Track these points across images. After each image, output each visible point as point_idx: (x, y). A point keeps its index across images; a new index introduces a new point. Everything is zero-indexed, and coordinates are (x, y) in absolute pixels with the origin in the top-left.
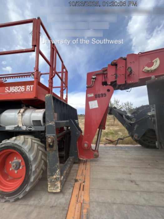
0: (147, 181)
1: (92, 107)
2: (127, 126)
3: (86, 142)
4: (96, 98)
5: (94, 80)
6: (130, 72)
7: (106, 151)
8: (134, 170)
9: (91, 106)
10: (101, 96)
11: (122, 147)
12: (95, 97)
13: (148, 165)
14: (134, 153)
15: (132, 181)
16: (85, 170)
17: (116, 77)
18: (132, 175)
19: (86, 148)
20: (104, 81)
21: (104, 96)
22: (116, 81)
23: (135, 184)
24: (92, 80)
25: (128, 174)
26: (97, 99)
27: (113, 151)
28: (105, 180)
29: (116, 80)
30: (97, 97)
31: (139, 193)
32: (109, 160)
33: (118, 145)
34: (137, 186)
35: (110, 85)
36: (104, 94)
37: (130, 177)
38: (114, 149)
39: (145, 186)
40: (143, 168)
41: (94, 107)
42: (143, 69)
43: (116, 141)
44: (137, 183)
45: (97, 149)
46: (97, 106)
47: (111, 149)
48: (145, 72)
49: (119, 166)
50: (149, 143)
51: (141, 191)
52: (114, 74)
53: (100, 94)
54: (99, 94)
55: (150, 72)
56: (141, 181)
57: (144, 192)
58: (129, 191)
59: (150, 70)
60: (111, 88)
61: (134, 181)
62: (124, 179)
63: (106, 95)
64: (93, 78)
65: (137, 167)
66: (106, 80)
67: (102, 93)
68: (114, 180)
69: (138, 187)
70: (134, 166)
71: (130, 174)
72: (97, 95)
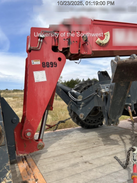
0: (97, 158)
1: (38, 80)
2: (71, 104)
3: (30, 130)
4: (43, 67)
5: (42, 40)
6: (85, 41)
7: (46, 140)
8: (84, 152)
9: (37, 78)
10: (50, 65)
11: (62, 132)
12: (42, 65)
13: (93, 145)
14: (77, 136)
15: (86, 162)
16: (30, 167)
17: (69, 43)
18: (84, 157)
19: (29, 138)
20: (54, 44)
21: (54, 65)
22: (68, 48)
23: (89, 164)
24: (39, 40)
25: (80, 157)
26: (45, 68)
27: (55, 139)
28: (60, 170)
29: (68, 46)
30: (45, 67)
31: (95, 170)
32: (54, 149)
33: (57, 130)
34: (91, 164)
35: (61, 52)
36: (54, 63)
37: (83, 159)
38: (54, 136)
39: (97, 163)
40: (90, 148)
41: (41, 80)
42: (96, 40)
43: (56, 125)
44: (90, 163)
45: (41, 138)
46: (45, 79)
47: (51, 136)
48: (97, 44)
49: (68, 152)
50: (89, 123)
51: (96, 168)
52: (67, 39)
53: (50, 63)
54: (48, 63)
55: (101, 45)
56: (93, 160)
57: (98, 167)
58: (87, 171)
59: (102, 43)
60: (62, 56)
61: (87, 161)
62: (78, 163)
63: (56, 64)
64: (41, 38)
65: (85, 149)
66: (56, 44)
67: (51, 61)
68: (69, 167)
69: (93, 165)
70: (83, 149)
71: (82, 157)
72: (46, 63)
